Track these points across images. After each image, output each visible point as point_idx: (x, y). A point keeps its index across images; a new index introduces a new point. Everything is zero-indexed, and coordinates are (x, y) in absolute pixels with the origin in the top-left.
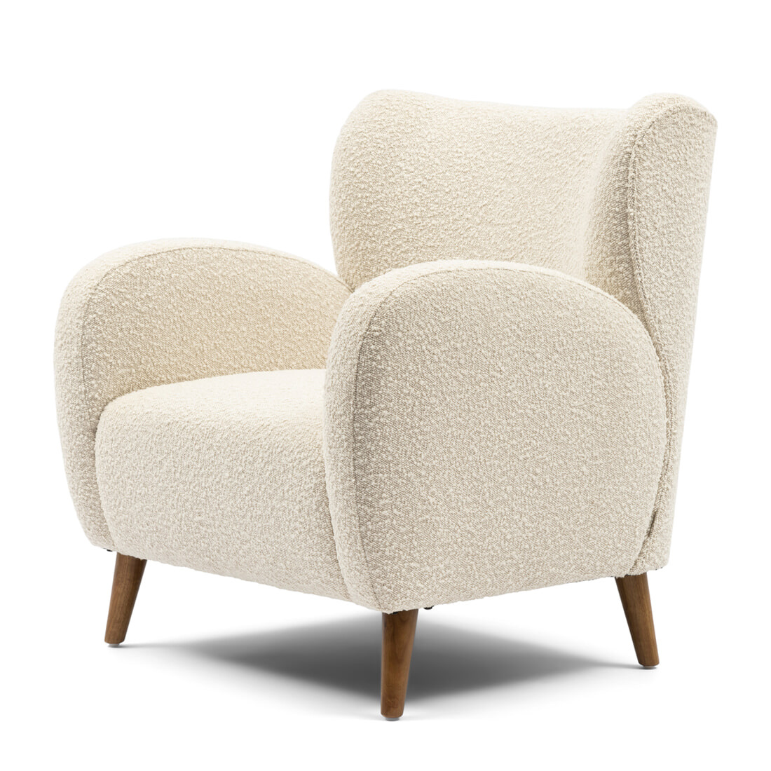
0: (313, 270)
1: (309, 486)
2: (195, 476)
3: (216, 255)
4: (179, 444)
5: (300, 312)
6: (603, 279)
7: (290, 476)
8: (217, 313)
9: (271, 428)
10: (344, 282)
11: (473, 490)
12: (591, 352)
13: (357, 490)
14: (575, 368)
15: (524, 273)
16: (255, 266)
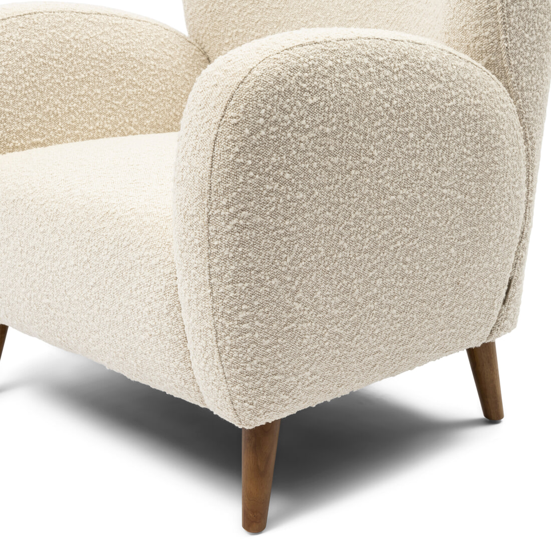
0: (164, 32)
1: (159, 288)
2: (41, 258)
3: (67, 18)
4: (23, 224)
5: (153, 73)
6: (467, 44)
7: (138, 274)
8: (70, 77)
9: (116, 216)
10: (195, 42)
11: (342, 289)
12: (463, 127)
13: (213, 301)
14: (447, 146)
15: (396, 42)
16: (107, 29)
